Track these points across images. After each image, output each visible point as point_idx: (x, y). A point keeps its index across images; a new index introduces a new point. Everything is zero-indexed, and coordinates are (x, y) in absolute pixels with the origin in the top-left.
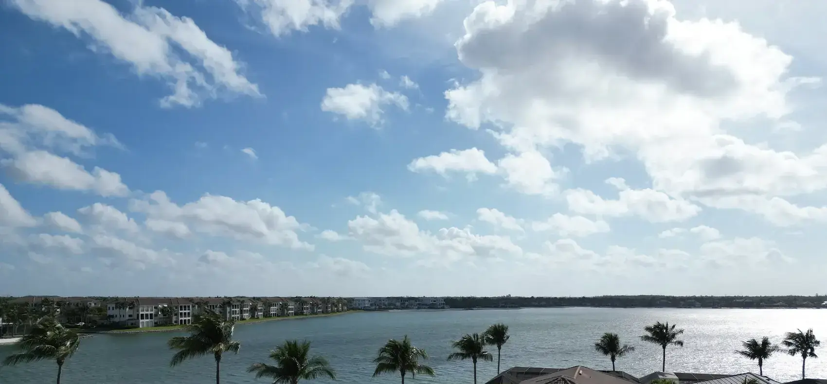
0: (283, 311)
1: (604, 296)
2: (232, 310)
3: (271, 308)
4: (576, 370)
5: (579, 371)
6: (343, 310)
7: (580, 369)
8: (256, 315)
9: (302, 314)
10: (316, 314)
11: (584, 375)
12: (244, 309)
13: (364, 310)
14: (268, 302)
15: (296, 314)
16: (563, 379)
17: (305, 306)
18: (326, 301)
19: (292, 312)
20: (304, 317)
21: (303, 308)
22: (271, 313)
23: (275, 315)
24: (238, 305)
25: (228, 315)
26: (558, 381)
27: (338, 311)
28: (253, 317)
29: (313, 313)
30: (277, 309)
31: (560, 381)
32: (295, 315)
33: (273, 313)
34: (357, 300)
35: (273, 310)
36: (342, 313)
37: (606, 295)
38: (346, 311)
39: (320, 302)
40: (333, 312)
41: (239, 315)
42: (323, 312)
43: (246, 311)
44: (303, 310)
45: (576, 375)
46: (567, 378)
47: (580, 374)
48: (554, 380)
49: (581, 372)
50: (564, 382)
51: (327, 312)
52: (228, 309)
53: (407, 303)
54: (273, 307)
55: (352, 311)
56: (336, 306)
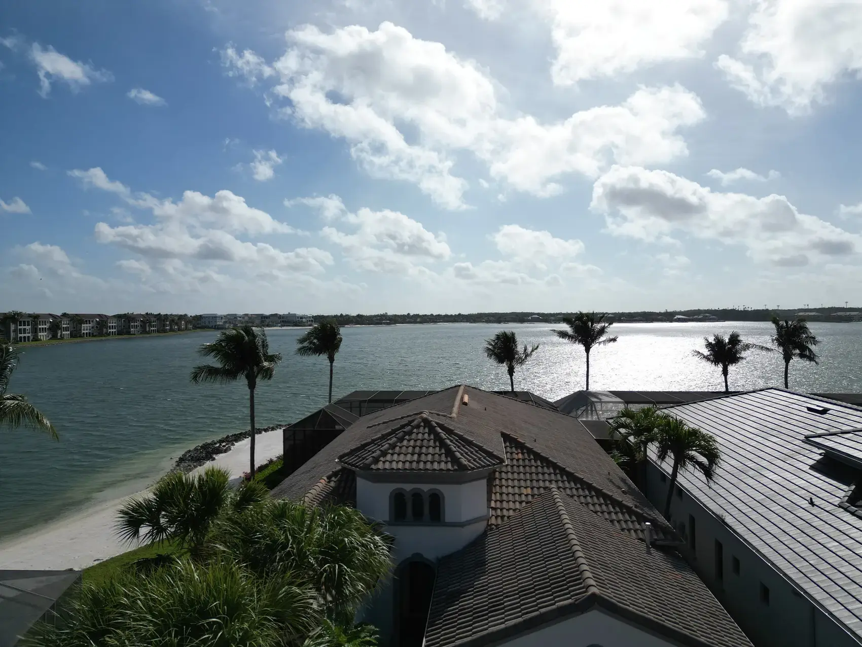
0: (101, 329)
1: (478, 313)
2: (19, 327)
3: (83, 325)
4: (457, 391)
5: (462, 398)
6: (186, 329)
7: (465, 392)
8: (59, 335)
9: (129, 333)
10: (148, 333)
11: (474, 405)
12: (40, 327)
13: (215, 328)
14: (77, 320)
15: (120, 333)
16: (426, 422)
17: (133, 324)
18: (161, 319)
19: (114, 330)
20: (133, 336)
21: (129, 326)
22: (83, 332)
23: (89, 335)
24: (28, 322)
25: (12, 334)
26: (413, 428)
27: (179, 329)
28: (54, 337)
29: (144, 332)
30: (93, 327)
31: (418, 427)
32: (118, 334)
33: (85, 332)
34: (207, 317)
35: (86, 328)
36: (186, 332)
37: (480, 312)
38: (190, 330)
39: (153, 319)
40: (171, 330)
41: (30, 335)
42: (158, 331)
43: (43, 330)
44: (129, 328)
45: (455, 409)
46: (434, 420)
47: (465, 404)
48: (403, 427)
49: (466, 399)
50: (427, 430)
51: (165, 331)
52: (13, 327)
53: (268, 320)
54: (85, 325)
55: (198, 330)
56: (177, 324)
